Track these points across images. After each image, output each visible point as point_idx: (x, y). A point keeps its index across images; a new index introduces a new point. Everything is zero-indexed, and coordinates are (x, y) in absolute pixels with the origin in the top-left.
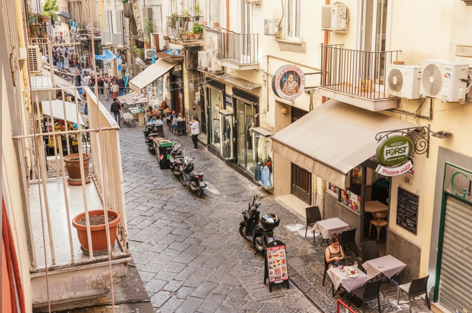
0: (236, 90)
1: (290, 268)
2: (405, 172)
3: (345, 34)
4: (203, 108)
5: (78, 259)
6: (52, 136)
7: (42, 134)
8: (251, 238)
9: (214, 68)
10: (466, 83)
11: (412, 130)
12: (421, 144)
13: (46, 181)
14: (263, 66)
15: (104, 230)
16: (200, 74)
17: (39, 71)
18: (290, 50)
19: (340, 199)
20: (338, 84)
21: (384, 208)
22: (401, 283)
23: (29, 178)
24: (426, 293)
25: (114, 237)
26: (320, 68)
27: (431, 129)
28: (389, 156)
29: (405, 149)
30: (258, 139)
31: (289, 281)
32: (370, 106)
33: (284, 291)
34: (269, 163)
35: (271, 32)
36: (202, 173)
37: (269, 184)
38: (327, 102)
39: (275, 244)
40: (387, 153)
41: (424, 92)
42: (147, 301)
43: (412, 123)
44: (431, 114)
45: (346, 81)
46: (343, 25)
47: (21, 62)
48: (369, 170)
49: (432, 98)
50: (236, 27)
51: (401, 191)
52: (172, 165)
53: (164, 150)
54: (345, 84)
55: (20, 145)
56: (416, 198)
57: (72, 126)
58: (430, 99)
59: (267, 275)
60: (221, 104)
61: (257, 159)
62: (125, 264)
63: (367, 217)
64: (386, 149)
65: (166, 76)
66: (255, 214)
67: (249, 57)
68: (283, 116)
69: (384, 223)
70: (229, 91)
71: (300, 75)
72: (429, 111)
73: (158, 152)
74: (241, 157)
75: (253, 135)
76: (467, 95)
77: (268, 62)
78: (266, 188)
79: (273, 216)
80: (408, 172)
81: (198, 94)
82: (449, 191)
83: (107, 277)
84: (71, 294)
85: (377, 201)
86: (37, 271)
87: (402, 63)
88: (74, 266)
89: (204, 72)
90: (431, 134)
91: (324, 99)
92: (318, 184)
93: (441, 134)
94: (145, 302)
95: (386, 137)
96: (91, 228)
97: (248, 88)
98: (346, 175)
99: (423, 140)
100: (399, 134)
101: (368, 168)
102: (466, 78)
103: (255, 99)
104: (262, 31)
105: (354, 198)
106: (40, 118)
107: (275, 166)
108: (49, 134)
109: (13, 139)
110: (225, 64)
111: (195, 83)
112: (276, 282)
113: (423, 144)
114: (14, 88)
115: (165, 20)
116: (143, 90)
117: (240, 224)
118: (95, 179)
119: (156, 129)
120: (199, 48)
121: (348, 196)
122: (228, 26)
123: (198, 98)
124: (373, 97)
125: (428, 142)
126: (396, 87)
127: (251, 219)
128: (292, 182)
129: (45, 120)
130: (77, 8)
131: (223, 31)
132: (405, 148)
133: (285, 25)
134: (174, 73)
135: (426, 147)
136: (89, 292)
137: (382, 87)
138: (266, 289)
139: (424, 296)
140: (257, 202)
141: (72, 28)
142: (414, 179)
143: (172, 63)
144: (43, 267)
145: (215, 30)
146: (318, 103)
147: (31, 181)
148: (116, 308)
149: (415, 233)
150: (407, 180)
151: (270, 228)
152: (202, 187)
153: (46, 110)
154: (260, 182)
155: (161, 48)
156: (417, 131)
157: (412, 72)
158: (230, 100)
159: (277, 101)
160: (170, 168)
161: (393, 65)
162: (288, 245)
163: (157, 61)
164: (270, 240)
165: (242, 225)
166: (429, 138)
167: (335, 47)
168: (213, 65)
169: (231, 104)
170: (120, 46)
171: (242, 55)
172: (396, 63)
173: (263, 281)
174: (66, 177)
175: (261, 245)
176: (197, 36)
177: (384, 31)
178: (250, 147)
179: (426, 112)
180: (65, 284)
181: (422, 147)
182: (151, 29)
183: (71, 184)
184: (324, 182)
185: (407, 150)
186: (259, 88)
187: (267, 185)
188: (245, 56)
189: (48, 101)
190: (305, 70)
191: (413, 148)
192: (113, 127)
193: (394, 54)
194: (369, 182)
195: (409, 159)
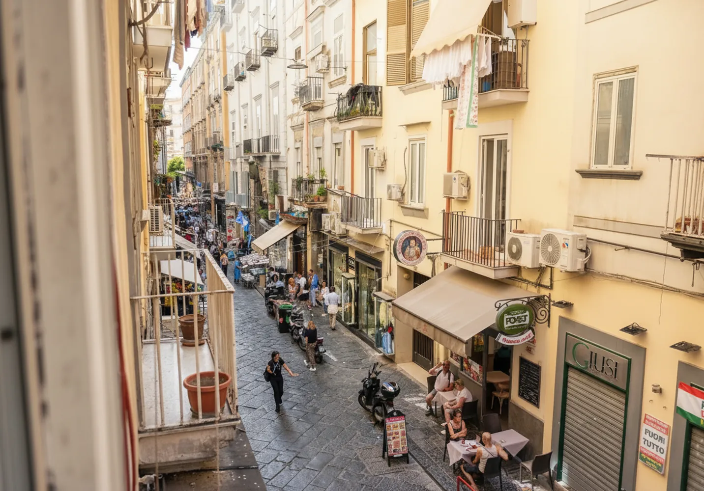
0: (359, 254)
1: (409, 441)
2: (527, 340)
3: (466, 201)
4: (325, 270)
5: (187, 420)
6: (169, 298)
7: (159, 295)
8: (370, 407)
9: (338, 231)
10: (585, 253)
11: (533, 298)
12: (541, 313)
13: (159, 341)
14: (385, 230)
15: (213, 392)
16: (324, 236)
17: (160, 231)
18: (413, 216)
19: (462, 368)
20: (459, 251)
21: (505, 378)
22: (524, 460)
23: (143, 338)
24: (549, 470)
25: (223, 400)
26: (442, 235)
27: (552, 299)
28: (509, 324)
29: (525, 319)
30: (380, 303)
31: (409, 455)
32: (491, 274)
33: (404, 465)
34: (390, 328)
35: (394, 198)
36: (322, 338)
37: (389, 350)
38: (449, 268)
39: (395, 414)
40: (507, 322)
41: (543, 262)
42: (255, 468)
43: (533, 292)
44: (552, 285)
45: (466, 248)
46: (464, 194)
47: (143, 223)
48: (491, 339)
49: (551, 268)
50: (360, 191)
51: (523, 361)
52: (291, 329)
53: (284, 313)
54: (466, 251)
55: (137, 306)
56: (537, 368)
57: (190, 286)
58: (550, 268)
59: (385, 449)
60: (344, 267)
61: (379, 325)
62: (234, 427)
63: (490, 388)
64: (506, 317)
65: (289, 237)
66: (376, 382)
67: (372, 220)
68: (404, 281)
69: (506, 396)
70: (352, 254)
71: (422, 241)
72: (549, 280)
73: (278, 315)
74: (363, 322)
75: (375, 299)
76: (586, 265)
77: (391, 227)
78: (387, 355)
79: (393, 384)
80: (529, 341)
81: (321, 256)
82: (570, 362)
83: (214, 441)
84: (179, 457)
85: (500, 371)
86: (146, 431)
87: (522, 232)
88: (183, 427)
89: (327, 234)
90: (552, 303)
91: (447, 266)
92: (440, 352)
93: (560, 304)
94: (253, 468)
95: (505, 306)
96: (202, 389)
97: (371, 252)
98: (466, 343)
99: (544, 309)
100: (520, 302)
101: (490, 337)
102: (584, 249)
103: (379, 264)
104: (385, 196)
105: (476, 367)
106: (158, 277)
107: (397, 332)
108: (166, 295)
109: (131, 300)
110: (349, 228)
111: (319, 245)
112: (395, 456)
113: (543, 313)
114: (135, 251)
115: (290, 183)
116: (266, 252)
117: (359, 392)
118: (209, 341)
119: (275, 291)
120: (323, 211)
121: (469, 365)
122: (352, 189)
123: (321, 260)
124: (493, 266)
125: (549, 311)
126: (516, 255)
127: (371, 387)
128: (414, 350)
129: (163, 280)
130: (203, 170)
131: (347, 195)
132: (525, 316)
133: (407, 191)
134: (297, 234)
135: (547, 317)
136: (196, 455)
137: (502, 255)
138: (385, 463)
139: (547, 473)
140: (378, 369)
141: (197, 187)
142: (536, 349)
143: (297, 225)
144: (153, 427)
145: (340, 193)
146: (440, 269)
147: (144, 341)
148: (221, 474)
149: (537, 406)
150: (529, 350)
151: (390, 397)
152: (321, 353)
153: (165, 269)
154: (381, 349)
155: (285, 209)
156: (538, 299)
157: (531, 241)
158: (353, 263)
159: (399, 266)
160: (288, 332)
161: (512, 233)
162: (408, 416)
163: (280, 223)
164: (390, 410)
165: (362, 393)
166: (549, 307)
167: (456, 213)
168: (337, 228)
169: (354, 268)
170: (244, 207)
171: (365, 219)
172: (516, 232)
173: (382, 454)
174: (180, 338)
175: (381, 415)
176: (322, 198)
177: (504, 199)
178: (372, 313)
179: (546, 281)
180: (174, 445)
181: (543, 316)
182: (276, 191)
183: (184, 345)
184: (446, 349)
185: (528, 318)
186: (383, 252)
187: (388, 352)
188: (368, 220)
189: (167, 261)
190: (427, 236)
191: (534, 317)
192: (228, 290)
193: (514, 222)
194: (491, 351)
195: (530, 328)
